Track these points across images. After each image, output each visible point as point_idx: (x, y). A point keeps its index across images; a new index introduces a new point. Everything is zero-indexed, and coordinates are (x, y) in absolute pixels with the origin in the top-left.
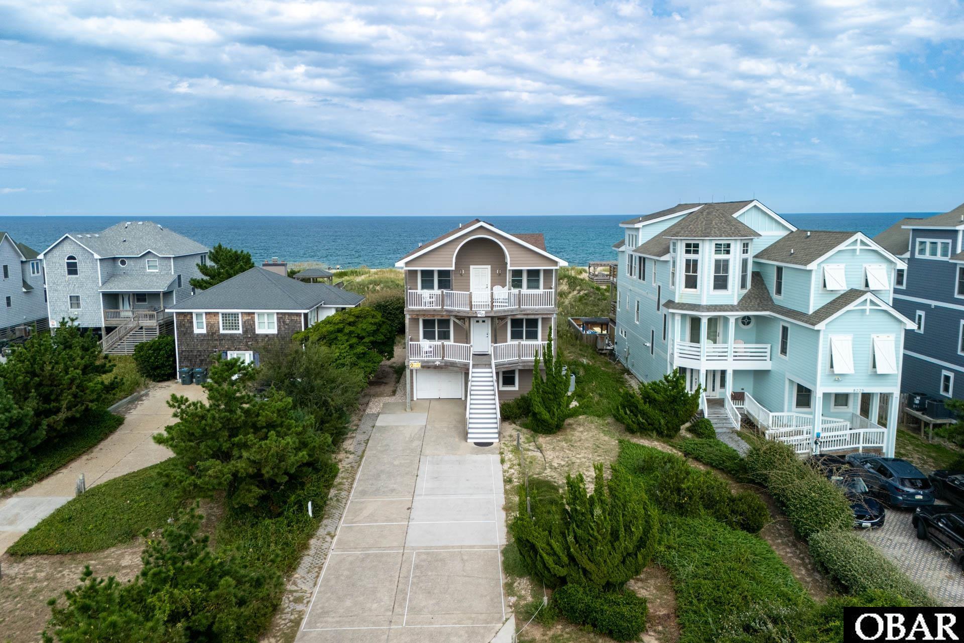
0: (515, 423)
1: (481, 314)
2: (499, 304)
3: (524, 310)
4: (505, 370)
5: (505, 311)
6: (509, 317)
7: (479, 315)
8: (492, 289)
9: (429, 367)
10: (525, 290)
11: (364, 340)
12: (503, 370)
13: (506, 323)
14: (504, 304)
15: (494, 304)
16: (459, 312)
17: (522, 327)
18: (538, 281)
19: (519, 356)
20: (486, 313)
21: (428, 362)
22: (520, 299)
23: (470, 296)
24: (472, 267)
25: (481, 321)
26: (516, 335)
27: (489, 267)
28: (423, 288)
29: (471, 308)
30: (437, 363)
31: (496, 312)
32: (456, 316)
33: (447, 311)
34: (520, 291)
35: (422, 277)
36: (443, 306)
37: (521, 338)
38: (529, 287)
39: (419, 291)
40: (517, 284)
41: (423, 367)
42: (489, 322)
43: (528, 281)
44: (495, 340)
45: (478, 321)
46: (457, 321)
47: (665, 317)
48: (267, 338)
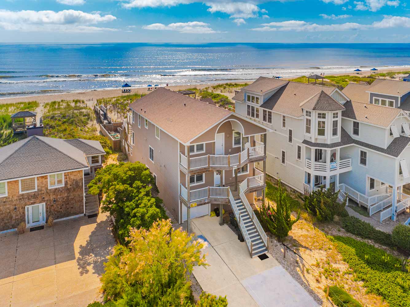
1: (235, 167)
3: (251, 159)
5: (244, 163)
7: (234, 169)
9: (201, 205)
15: (241, 160)
16: (220, 168)
19: (248, 187)
20: (237, 166)
21: (201, 201)
22: (248, 153)
23: (229, 158)
27: (224, 133)
29: (229, 165)
30: (206, 201)
31: (241, 165)
33: (212, 168)
36: (209, 165)
41: (198, 205)
47: (299, 148)
48: (57, 191)
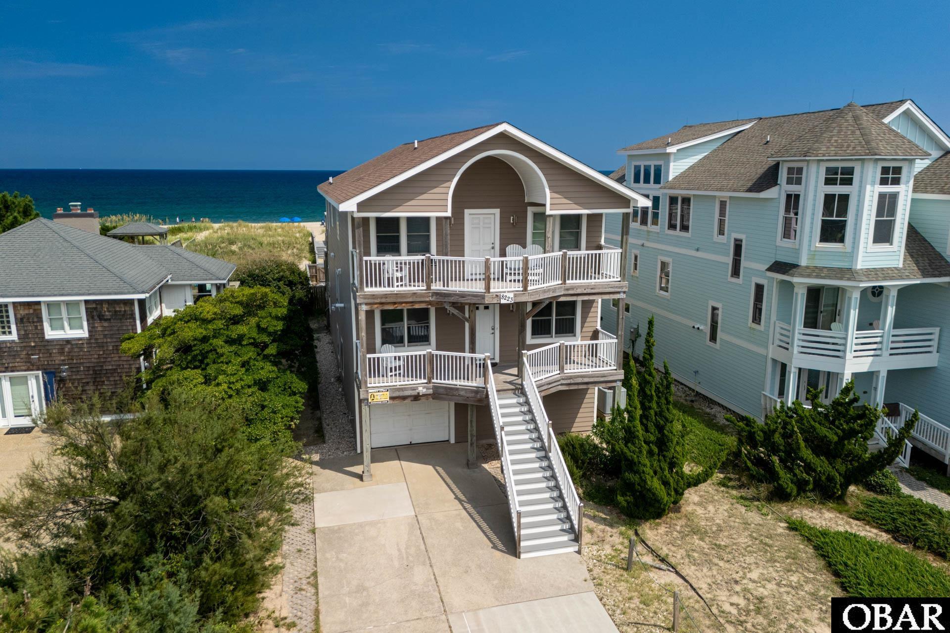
1: (507, 297)
3: (573, 287)
5: (544, 291)
6: (555, 301)
7: (502, 301)
8: (503, 250)
9: (404, 398)
16: (463, 295)
17: (551, 316)
18: (578, 235)
19: (562, 369)
20: (515, 296)
21: (401, 389)
22: (564, 267)
24: (467, 212)
25: (481, 308)
26: (539, 328)
27: (497, 211)
28: (381, 251)
29: (488, 288)
30: (421, 390)
31: (531, 294)
32: (454, 304)
33: (437, 294)
34: (565, 255)
36: (428, 285)
37: (548, 333)
41: (394, 399)
42: (495, 310)
43: (561, 235)
46: (456, 312)
47: (759, 289)
48: (69, 346)
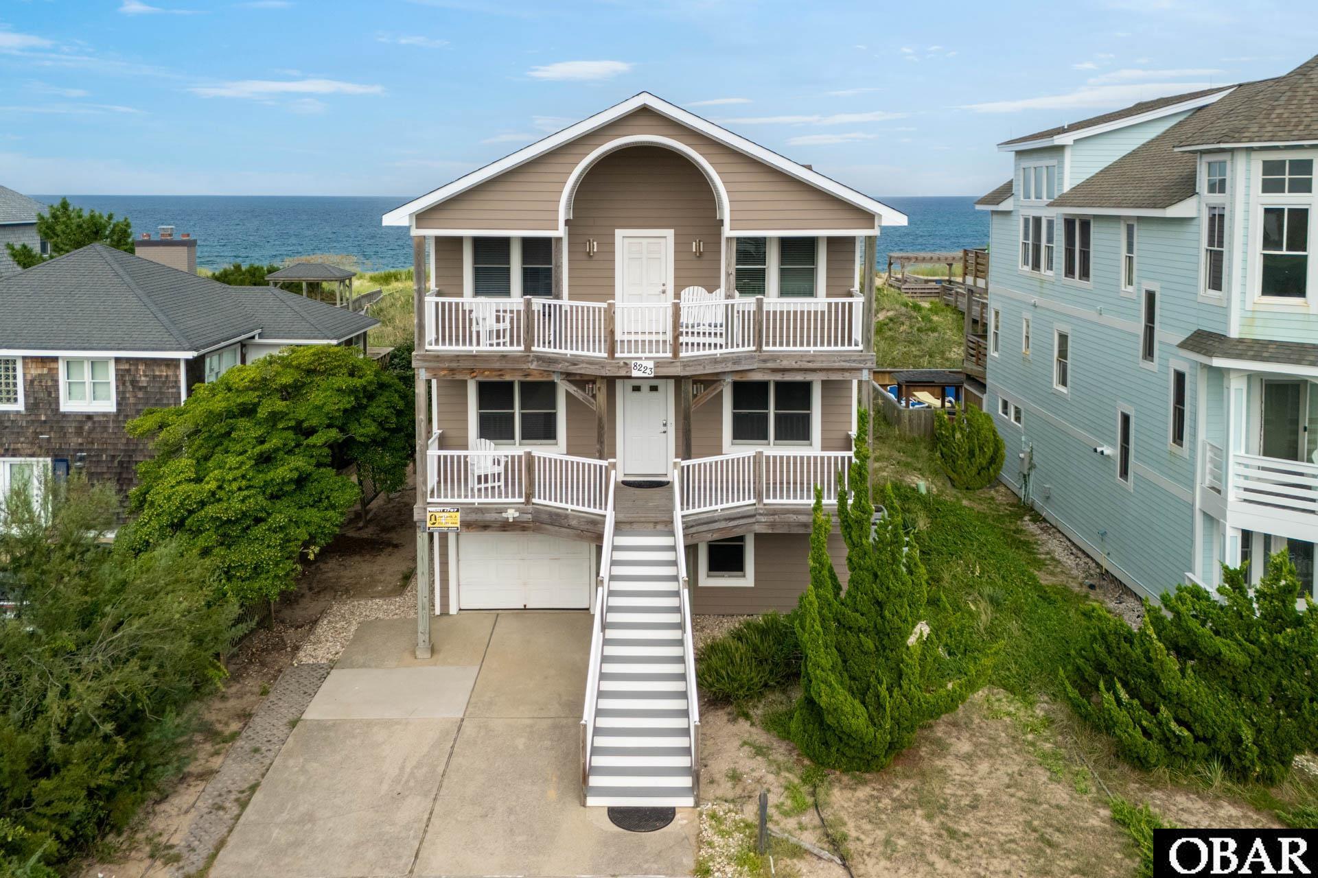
0: (747, 716)
1: (644, 367)
2: (696, 340)
3: (774, 357)
4: (716, 536)
5: (715, 361)
6: (729, 379)
7: (635, 373)
8: (677, 295)
9: (485, 527)
10: (773, 301)
11: (313, 440)
12: (710, 537)
13: (720, 396)
14: (713, 340)
15: (682, 339)
16: (574, 361)
17: (766, 407)
18: (812, 274)
19: (759, 496)
20: (657, 365)
21: (481, 510)
22: (759, 326)
23: (610, 315)
24: (619, 233)
25: (645, 388)
26: (748, 429)
27: (670, 233)
28: (478, 292)
29: (612, 351)
30: (511, 514)
31: (687, 364)
32: (569, 377)
33: (540, 358)
34: (760, 304)
35: (476, 259)
36: (529, 343)
37: (765, 436)
38: (783, 293)
39: (468, 299)
40: (750, 282)
41: (467, 525)
42: (668, 392)
43: (783, 273)
44: (686, 449)
45: (637, 389)
46: (573, 389)
47: (1180, 378)
48: (90, 424)
